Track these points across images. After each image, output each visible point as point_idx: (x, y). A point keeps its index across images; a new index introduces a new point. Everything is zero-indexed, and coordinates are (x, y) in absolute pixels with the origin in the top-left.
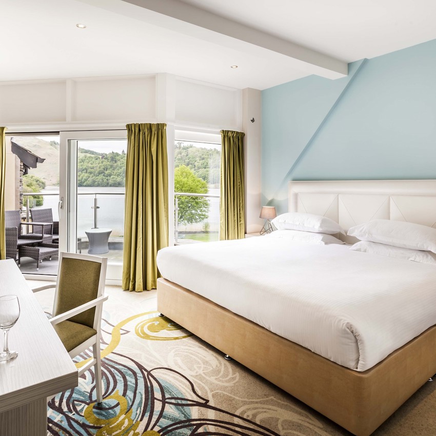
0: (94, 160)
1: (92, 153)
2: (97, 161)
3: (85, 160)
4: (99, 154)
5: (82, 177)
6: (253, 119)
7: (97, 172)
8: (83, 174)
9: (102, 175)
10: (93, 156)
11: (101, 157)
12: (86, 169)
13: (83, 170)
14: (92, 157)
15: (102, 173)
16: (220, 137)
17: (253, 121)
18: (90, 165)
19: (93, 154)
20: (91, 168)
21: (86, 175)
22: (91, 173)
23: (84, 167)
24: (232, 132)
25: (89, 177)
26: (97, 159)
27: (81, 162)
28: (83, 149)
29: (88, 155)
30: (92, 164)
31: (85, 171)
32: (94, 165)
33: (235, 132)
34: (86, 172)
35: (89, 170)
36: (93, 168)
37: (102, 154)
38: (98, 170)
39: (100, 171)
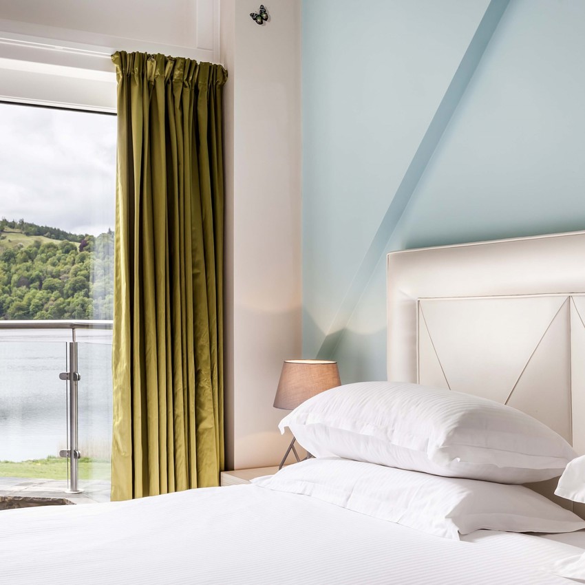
0: (59, 253)
1: (57, 234)
2: (69, 257)
3: (36, 253)
4: (74, 238)
5: (30, 300)
6: (263, 10)
7: (67, 286)
8: (33, 291)
9: (82, 293)
10: (57, 242)
11: (78, 245)
12: (39, 279)
13: (33, 281)
14: (55, 247)
15: (81, 289)
16: (110, 81)
17: (261, 17)
18: (50, 268)
19: (57, 238)
20: (53, 277)
21: (40, 294)
22: (51, 288)
23: (34, 273)
24: (163, 61)
25: (48, 299)
26: (67, 252)
27: (25, 261)
28: (31, 225)
29: (46, 241)
30: (54, 265)
31: (37, 283)
32: (60, 268)
33: (175, 61)
34: (40, 287)
35: (48, 281)
36: (57, 275)
37: (82, 237)
38: (72, 280)
39: (76, 282)
